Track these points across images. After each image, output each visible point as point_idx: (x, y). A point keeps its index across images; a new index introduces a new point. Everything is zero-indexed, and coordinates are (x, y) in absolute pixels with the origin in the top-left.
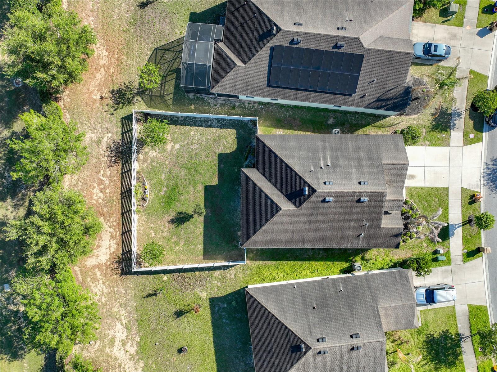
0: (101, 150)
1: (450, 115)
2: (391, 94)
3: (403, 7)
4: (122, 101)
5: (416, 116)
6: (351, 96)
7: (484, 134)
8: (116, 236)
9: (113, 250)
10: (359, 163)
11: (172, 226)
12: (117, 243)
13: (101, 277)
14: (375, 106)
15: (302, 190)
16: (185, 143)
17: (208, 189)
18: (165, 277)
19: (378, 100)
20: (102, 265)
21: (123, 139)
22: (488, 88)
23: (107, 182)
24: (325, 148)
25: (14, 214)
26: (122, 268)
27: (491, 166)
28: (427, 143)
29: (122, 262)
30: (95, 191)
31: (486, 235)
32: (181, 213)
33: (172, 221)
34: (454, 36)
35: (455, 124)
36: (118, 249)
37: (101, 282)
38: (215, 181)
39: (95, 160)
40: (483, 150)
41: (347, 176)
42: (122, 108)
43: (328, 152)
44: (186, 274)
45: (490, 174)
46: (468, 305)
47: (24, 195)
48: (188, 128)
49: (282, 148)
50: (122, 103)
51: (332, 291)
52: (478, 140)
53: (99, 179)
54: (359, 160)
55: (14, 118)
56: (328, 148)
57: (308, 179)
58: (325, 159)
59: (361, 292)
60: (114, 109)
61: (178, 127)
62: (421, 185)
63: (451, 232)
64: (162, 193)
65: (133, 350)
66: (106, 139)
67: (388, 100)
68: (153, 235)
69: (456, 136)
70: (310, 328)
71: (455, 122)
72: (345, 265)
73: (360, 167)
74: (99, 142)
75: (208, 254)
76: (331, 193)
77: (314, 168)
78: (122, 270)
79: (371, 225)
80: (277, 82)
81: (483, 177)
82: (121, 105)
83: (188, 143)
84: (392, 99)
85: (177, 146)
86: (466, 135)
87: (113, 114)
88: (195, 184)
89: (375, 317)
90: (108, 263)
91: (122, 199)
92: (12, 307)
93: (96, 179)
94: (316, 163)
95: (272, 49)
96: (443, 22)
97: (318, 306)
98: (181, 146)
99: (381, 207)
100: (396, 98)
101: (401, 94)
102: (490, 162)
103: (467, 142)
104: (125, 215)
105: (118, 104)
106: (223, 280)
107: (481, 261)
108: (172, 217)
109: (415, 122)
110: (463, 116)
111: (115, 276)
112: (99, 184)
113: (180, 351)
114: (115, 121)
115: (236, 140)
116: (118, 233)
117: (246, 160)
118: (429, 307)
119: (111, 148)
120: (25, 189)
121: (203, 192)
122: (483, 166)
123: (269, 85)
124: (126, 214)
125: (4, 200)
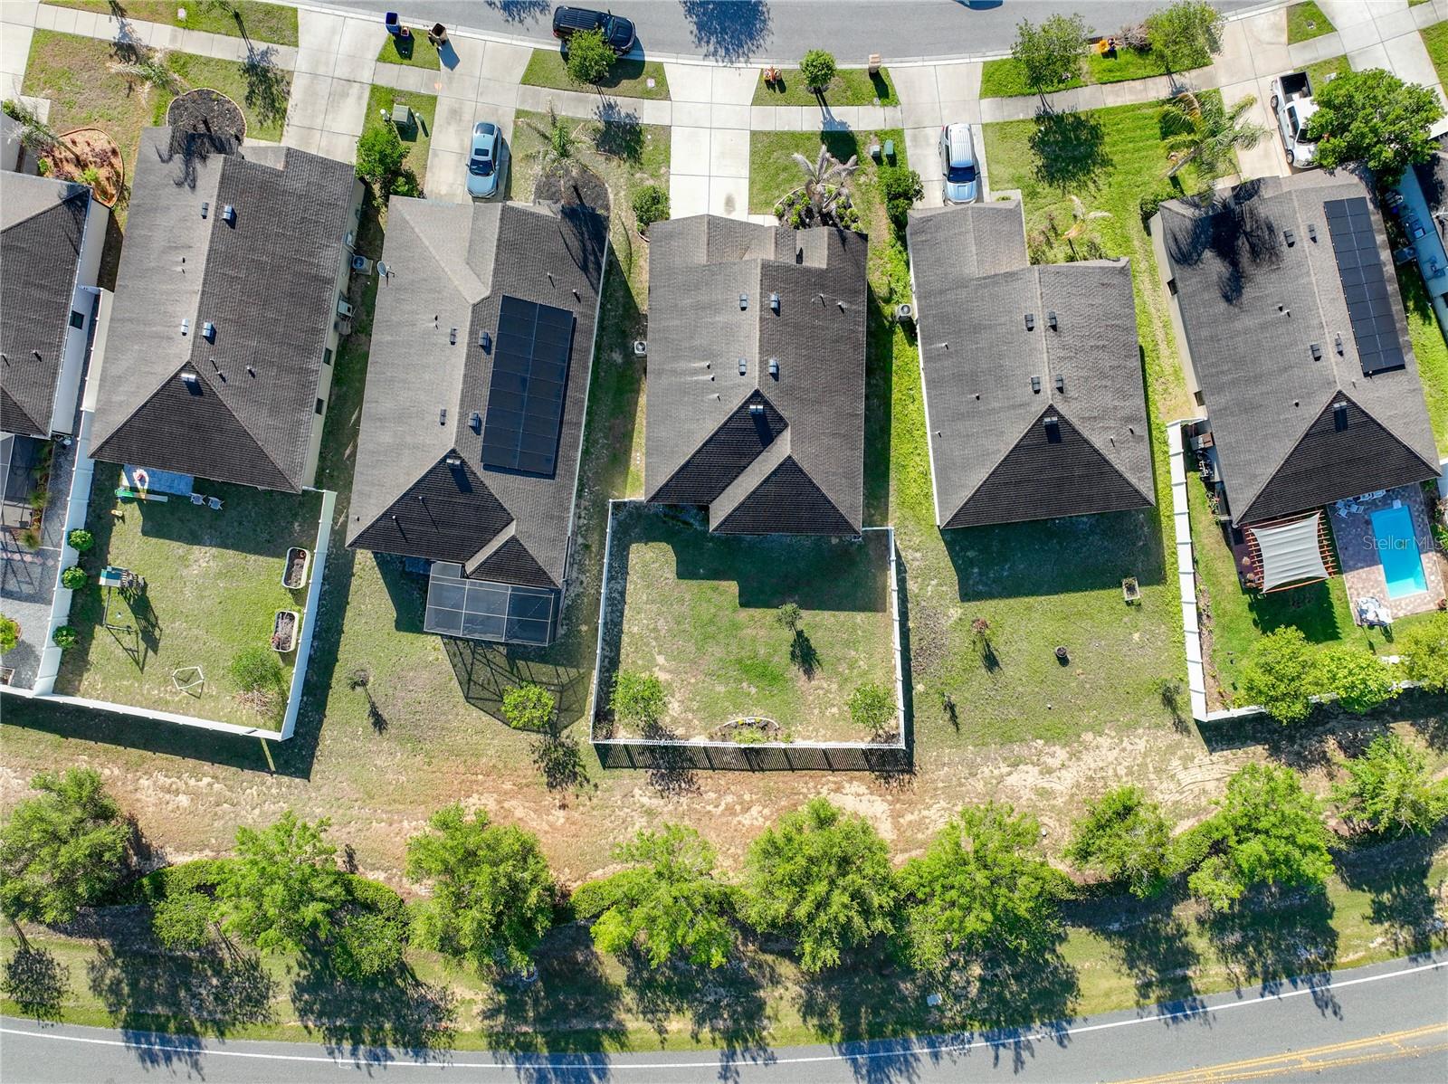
0: (666, 809)
1: (608, 124)
2: (575, 244)
3: (408, 218)
4: (570, 767)
5: (609, 190)
6: (575, 319)
7: (647, 59)
8: (835, 783)
9: (863, 789)
10: (703, 308)
11: (818, 673)
12: (851, 780)
13: (916, 813)
14: (595, 274)
15: (755, 415)
16: (654, 643)
17: (747, 601)
18: (919, 688)
19: (584, 268)
20: (892, 811)
21: (646, 767)
22: (559, 49)
23: (729, 799)
24: (674, 372)
25: (789, 985)
26: (898, 771)
27: (712, 48)
28: (663, 170)
29: (888, 772)
30: (747, 823)
31: (844, 60)
32: (793, 654)
33: (809, 672)
34: (455, 114)
35: (628, 115)
36: (861, 779)
37: (925, 813)
38: (732, 587)
39: (687, 822)
40: (680, 61)
41: (729, 331)
42: (584, 767)
43: (682, 365)
44: (914, 646)
45: (727, 50)
46: (981, 98)
47: (753, 964)
48: (625, 639)
49: (673, 452)
50: (574, 767)
51: (946, 363)
52: (659, 70)
53: (723, 814)
54: (700, 307)
55: (600, 982)
56: (675, 365)
57: (735, 404)
58: (696, 372)
59: (950, 309)
60: (585, 783)
61: (622, 657)
62: (745, 184)
64: (753, 690)
65: (1061, 754)
66: (645, 800)
67: (584, 250)
68: (835, 710)
69: (650, 114)
70: (1014, 407)
71: (623, 114)
72: (899, 336)
73: (713, 307)
74: (650, 813)
75: (873, 603)
76: (761, 362)
77: (714, 392)
78: (903, 771)
79: (823, 288)
80: (548, 460)
81: (732, 62)
82: (577, 769)
83: (656, 639)
84: (582, 242)
85: (661, 660)
86: (649, 95)
87: (596, 786)
88: (735, 626)
89: (995, 283)
90: (889, 798)
91: (762, 770)
92: (974, 990)
93: (724, 820)
94: (704, 388)
95: (487, 467)
96: (427, 135)
97: (975, 391)
98: (660, 653)
99: (788, 269)
100: (582, 234)
101: (575, 226)
102: (704, 50)
103: (662, 92)
104: (795, 763)
105: (575, 774)
106: (925, 574)
107: (899, 72)
108: (801, 673)
109: (622, 193)
110: (612, 99)
111: (915, 785)
112: (734, 814)
113: (1063, 660)
114: (610, 782)
115: (650, 544)
116: (830, 778)
117: (691, 525)
118: (984, 173)
119: (663, 790)
120: (741, 961)
121: (752, 611)
122: (711, 62)
123: (552, 476)
124: (793, 762)
125: (761, 1005)
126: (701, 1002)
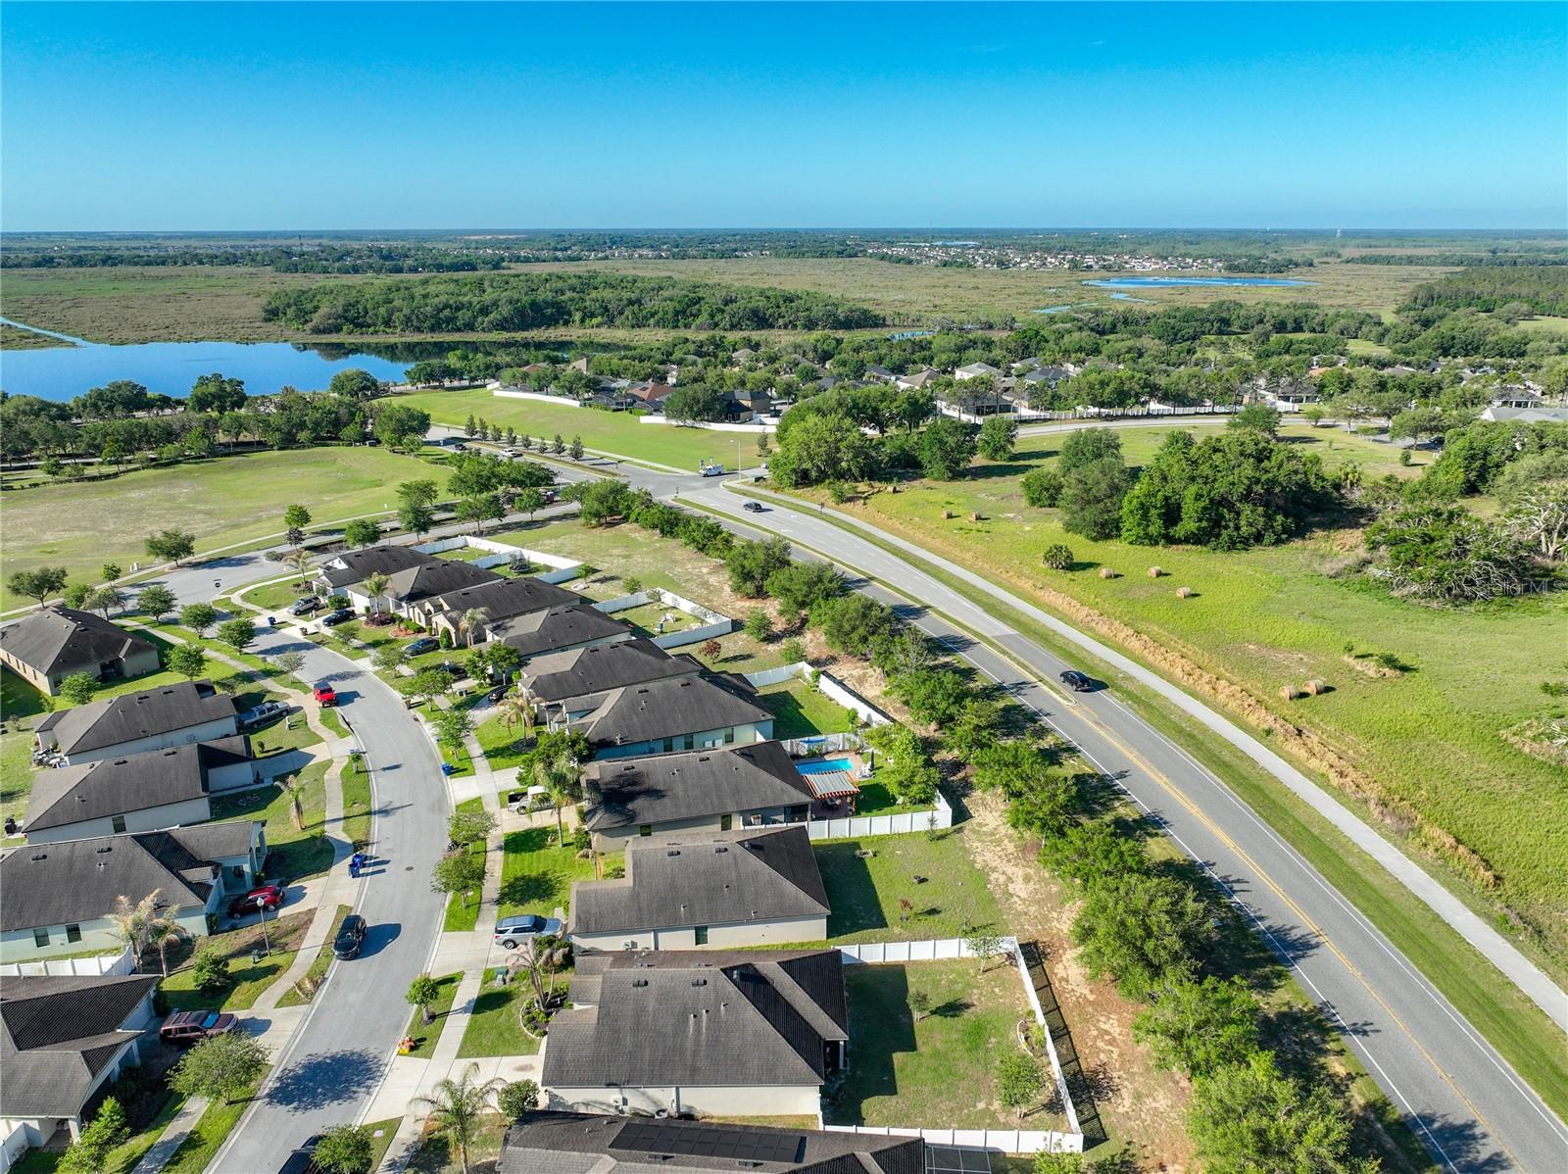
0: (1130, 1087)
1: (410, 1165)
4: (1117, 1168)
5: (484, 1160)
8: (1060, 982)
9: (1059, 966)
10: (638, 1024)
11: (967, 1000)
12: (1056, 974)
16: (966, 1111)
20: (1063, 951)
21: (1094, 1107)
23: (1100, 1044)
24: (695, 1053)
25: (1253, 1000)
26: (1038, 950)
27: (362, 1090)
29: (1040, 955)
30: (1118, 1030)
32: (953, 1016)
33: (967, 1006)
35: (407, 1150)
36: (1052, 968)
38: (898, 1057)
39: (1135, 1069)
40: (365, 1113)
41: (665, 996)
42: (1113, 1157)
43: (689, 1045)
45: (368, 1079)
46: (472, 930)
49: (774, 1052)
50: (1115, 1165)
51: (697, 907)
52: (368, 1128)
53: (1118, 1046)
54: (637, 1027)
56: (689, 1053)
57: (732, 989)
58: (698, 1030)
59: (655, 905)
60: (1130, 1152)
62: (506, 1059)
63: (472, 1004)
64: (993, 1040)
65: (994, 876)
66: (1127, 1102)
68: (997, 990)
70: (736, 864)
71: (405, 1154)
73: (639, 1012)
74: (1138, 1097)
75: (897, 971)
77: (719, 1010)
78: (1037, 948)
81: (383, 1075)
82: (1117, 1161)
83: (961, 1110)
85: (981, 1106)
86: (390, 1135)
87: (1129, 1143)
88: (936, 1054)
89: (640, 874)
91: (1066, 1027)
93: (1122, 1045)
94: (714, 1019)
95: (798, 1160)
97: (722, 889)
98: (975, 1106)
102: (361, 1096)
103: (392, 1125)
104: (1052, 1006)
105: (1123, 1162)
108: (970, 1011)
110: (385, 1162)
111: (1045, 940)
112: (1114, 1039)
113: (922, 881)
114: (1120, 1133)
116: (1057, 985)
117: (841, 1085)
119: (1112, 1090)
122: (375, 1090)
123: (803, 1137)
124: (1052, 1008)
125: (1282, 1016)
126: (1304, 1054)
